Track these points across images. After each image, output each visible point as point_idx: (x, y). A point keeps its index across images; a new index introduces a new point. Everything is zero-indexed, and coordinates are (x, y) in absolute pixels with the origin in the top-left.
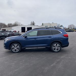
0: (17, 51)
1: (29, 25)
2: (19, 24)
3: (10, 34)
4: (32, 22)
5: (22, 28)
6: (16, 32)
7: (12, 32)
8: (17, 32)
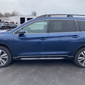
0: (2, 64)
1: (29, 15)
2: (17, 14)
3: (5, 25)
4: (33, 12)
5: (21, 19)
6: (13, 23)
7: (9, 23)
8: (15, 23)
